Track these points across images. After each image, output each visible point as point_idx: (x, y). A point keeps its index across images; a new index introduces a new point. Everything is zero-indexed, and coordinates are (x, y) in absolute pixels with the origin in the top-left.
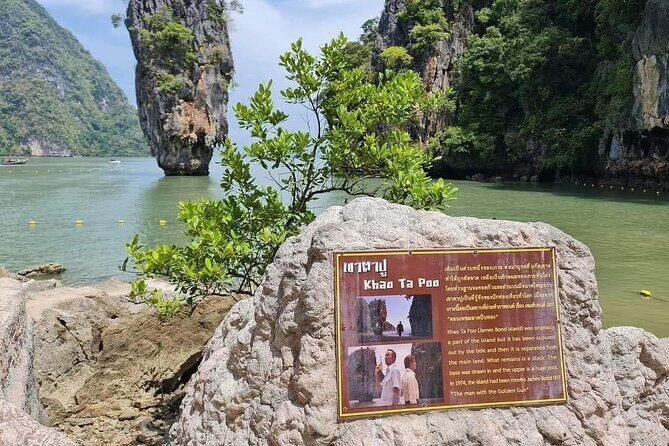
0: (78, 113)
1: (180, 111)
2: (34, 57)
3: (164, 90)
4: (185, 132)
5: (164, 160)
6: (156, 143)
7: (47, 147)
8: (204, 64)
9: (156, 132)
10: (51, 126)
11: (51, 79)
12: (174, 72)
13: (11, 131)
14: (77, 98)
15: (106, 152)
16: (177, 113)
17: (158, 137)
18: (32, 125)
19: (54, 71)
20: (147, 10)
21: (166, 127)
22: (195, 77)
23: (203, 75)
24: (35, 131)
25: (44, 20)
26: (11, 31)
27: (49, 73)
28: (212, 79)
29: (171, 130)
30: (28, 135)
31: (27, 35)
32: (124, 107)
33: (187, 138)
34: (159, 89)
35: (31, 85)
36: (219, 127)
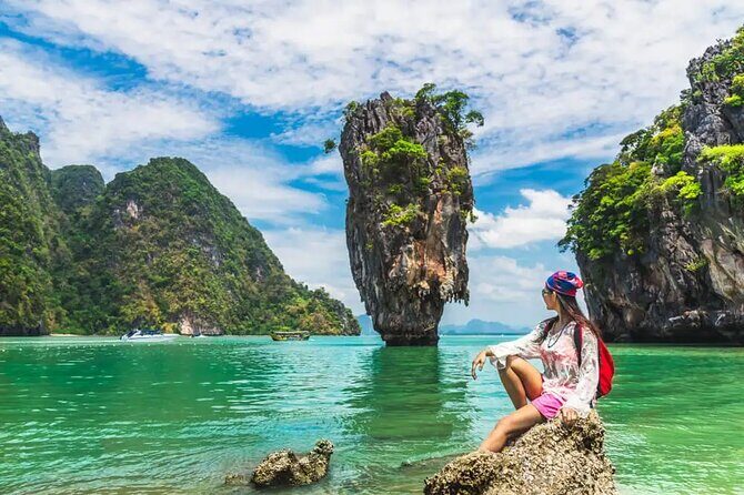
0: (231, 286)
1: (410, 251)
2: (191, 226)
3: (390, 225)
4: (415, 281)
5: (385, 319)
6: (373, 297)
7: (197, 324)
8: (439, 190)
9: (374, 282)
10: (203, 301)
11: (207, 249)
12: (402, 203)
13: (163, 306)
14: (232, 270)
15: (258, 329)
16: (405, 255)
17: (377, 289)
18: (185, 300)
19: (210, 241)
20: (368, 129)
21: (392, 274)
22: (429, 207)
23: (439, 206)
24: (186, 307)
25: (205, 188)
26: (171, 202)
27: (205, 244)
28: (449, 209)
29: (398, 277)
30: (179, 311)
31: (186, 204)
32: (280, 277)
33: (417, 289)
34: (383, 224)
35: (186, 256)
36: (457, 273)
